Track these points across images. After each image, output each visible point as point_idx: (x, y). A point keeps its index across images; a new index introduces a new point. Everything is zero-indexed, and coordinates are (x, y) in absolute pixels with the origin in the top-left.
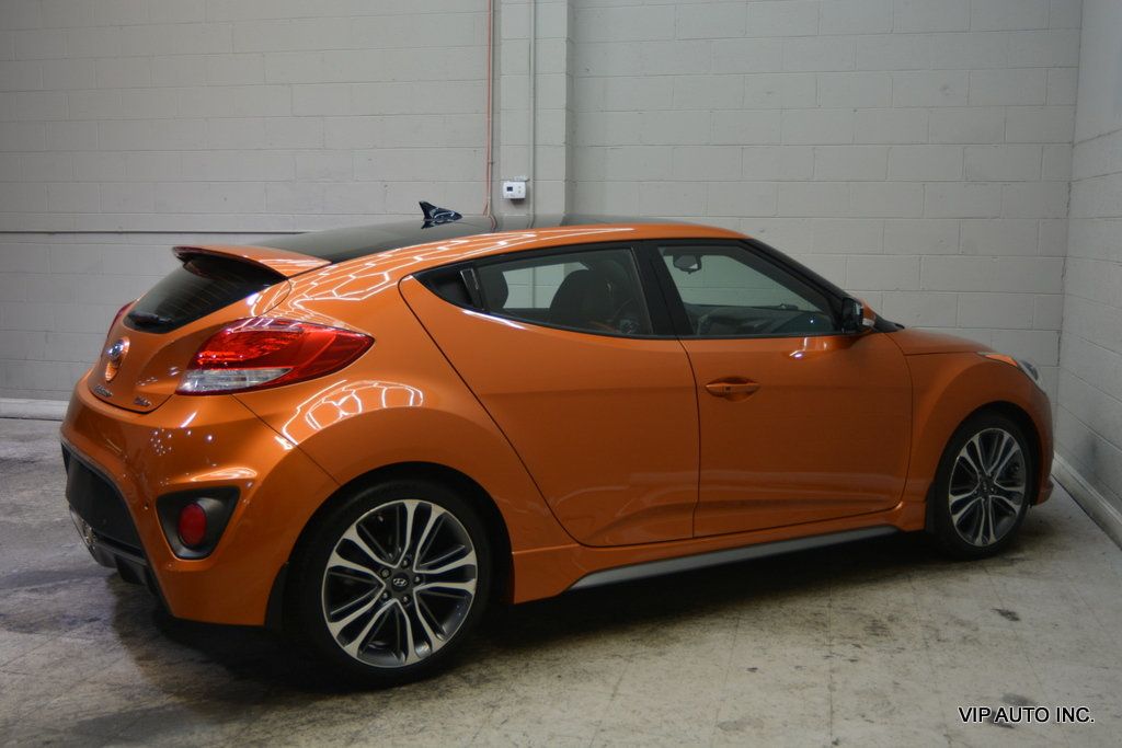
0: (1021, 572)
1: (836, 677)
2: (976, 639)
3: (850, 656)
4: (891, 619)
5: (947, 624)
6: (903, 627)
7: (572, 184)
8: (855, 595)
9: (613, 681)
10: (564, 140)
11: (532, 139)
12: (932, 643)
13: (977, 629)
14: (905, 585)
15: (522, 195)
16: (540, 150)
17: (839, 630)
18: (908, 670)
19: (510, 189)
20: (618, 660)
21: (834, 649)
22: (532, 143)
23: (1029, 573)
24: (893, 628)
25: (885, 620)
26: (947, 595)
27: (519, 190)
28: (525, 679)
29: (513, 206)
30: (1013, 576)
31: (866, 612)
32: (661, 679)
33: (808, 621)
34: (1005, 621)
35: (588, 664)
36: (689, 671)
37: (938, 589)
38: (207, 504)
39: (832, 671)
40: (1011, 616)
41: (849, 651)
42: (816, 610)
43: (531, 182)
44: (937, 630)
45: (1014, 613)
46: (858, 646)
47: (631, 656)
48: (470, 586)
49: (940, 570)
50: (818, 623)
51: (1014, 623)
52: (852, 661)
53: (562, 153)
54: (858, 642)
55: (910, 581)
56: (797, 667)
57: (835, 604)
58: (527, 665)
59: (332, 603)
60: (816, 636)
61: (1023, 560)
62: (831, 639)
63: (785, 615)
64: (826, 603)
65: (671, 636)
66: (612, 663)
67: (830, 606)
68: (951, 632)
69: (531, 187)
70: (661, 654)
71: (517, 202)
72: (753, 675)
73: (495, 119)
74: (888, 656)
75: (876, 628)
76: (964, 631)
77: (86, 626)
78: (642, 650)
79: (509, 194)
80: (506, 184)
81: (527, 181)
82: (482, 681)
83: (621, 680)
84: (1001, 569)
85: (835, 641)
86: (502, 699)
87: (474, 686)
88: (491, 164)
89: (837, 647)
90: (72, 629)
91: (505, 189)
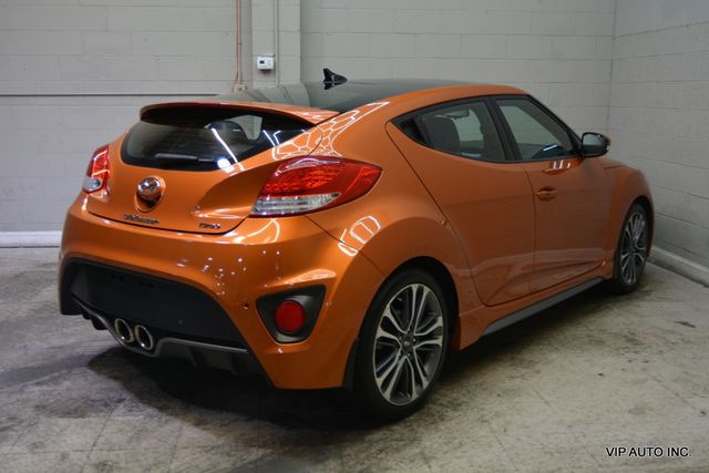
10: (299, 28)
11: (276, 28)
16: (282, 34)
19: (262, 62)
22: (276, 31)
29: (262, 74)
38: (302, 300)
43: (277, 59)
48: (439, 341)
53: (297, 37)
59: (378, 363)
71: (266, 72)
77: (121, 406)
78: (523, 371)
79: (260, 66)
80: (260, 59)
81: (274, 56)
82: (455, 406)
83: (537, 393)
84: (648, 298)
85: (622, 351)
86: (483, 416)
87: (455, 410)
88: (239, 44)
89: (627, 355)
90: (113, 410)
91: (258, 62)
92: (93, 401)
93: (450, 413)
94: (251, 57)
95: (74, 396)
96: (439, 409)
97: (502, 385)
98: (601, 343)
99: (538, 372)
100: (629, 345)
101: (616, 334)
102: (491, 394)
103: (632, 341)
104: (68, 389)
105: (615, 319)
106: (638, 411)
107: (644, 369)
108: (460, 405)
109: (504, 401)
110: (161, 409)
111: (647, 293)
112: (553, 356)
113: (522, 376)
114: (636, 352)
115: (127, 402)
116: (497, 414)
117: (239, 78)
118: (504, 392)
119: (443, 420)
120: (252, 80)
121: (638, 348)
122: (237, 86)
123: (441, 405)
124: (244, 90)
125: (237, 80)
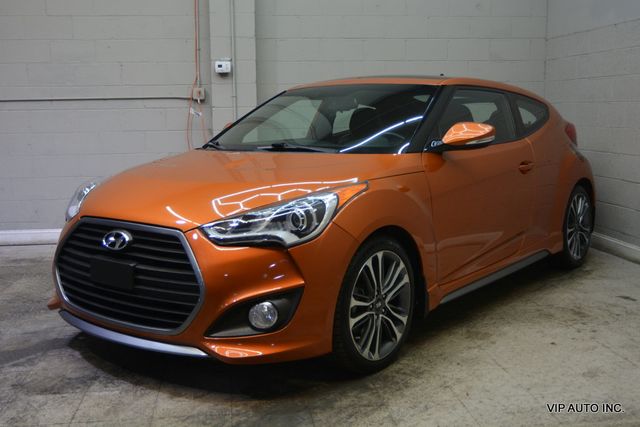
10: (254, 34)
11: (233, 34)
15: (229, 70)
16: (238, 40)
19: (220, 66)
22: (233, 37)
27: (226, 67)
29: (220, 78)
43: (233, 62)
69: (234, 65)
71: (223, 75)
77: (97, 383)
78: (479, 342)
79: (219, 70)
80: (218, 63)
81: (231, 60)
82: (418, 374)
83: (494, 360)
84: (589, 276)
85: (570, 323)
86: (445, 382)
87: (418, 377)
88: (198, 50)
89: (575, 326)
90: (89, 387)
91: (216, 66)
92: (69, 379)
93: (414, 381)
94: (209, 61)
95: (50, 375)
96: (403, 377)
97: (460, 355)
98: (550, 316)
99: (493, 343)
100: (575, 317)
101: (563, 308)
102: (451, 363)
103: (579, 314)
104: (45, 369)
105: (562, 296)
106: (592, 374)
107: (593, 338)
108: (422, 373)
109: (464, 368)
110: (137, 383)
111: (588, 272)
112: (506, 328)
113: (479, 346)
114: (584, 324)
115: (101, 379)
116: (459, 381)
117: (198, 82)
118: (463, 361)
119: (406, 387)
120: (211, 83)
121: (585, 320)
122: (196, 90)
123: (404, 373)
124: (203, 93)
125: (196, 84)
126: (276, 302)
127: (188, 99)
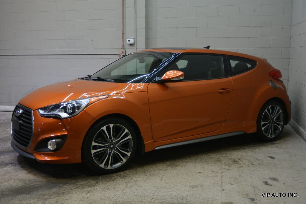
0: (276, 147)
1: (223, 174)
2: (262, 164)
3: (227, 168)
4: (239, 159)
5: (255, 160)
6: (242, 161)
7: (147, 39)
8: (229, 153)
9: (161, 176)
10: (145, 26)
11: (135, 27)
12: (250, 165)
13: (263, 161)
14: (243, 150)
15: (133, 43)
16: (138, 29)
17: (224, 162)
18: (243, 172)
20: (162, 171)
21: (223, 167)
22: (135, 28)
23: (278, 147)
24: (240, 162)
25: (237, 160)
26: (255, 153)
27: (132, 41)
28: (136, 176)
29: (130, 46)
30: (274, 148)
31: (232, 158)
32: (174, 175)
33: (216, 160)
34: (271, 159)
35: (154, 172)
36: (182, 173)
37: (252, 151)
39: (222, 173)
40: (273, 158)
41: (227, 167)
42: (218, 157)
43: (135, 39)
44: (252, 162)
45: (274, 157)
46: (230, 166)
47: (166, 170)
49: (254, 146)
50: (219, 161)
51: (273, 160)
52: (228, 170)
53: (144, 30)
54: (230, 165)
55: (245, 149)
56: (212, 172)
57: (223, 156)
58: (137, 173)
60: (218, 164)
61: (277, 144)
62: (222, 164)
63: (209, 159)
64: (221, 156)
65: (177, 164)
66: (161, 172)
67: (222, 156)
68: (256, 162)
69: (135, 40)
70: (174, 169)
72: (200, 174)
73: (125, 21)
74: (238, 169)
75: (235, 162)
76: (259, 162)
80: (128, 39)
88: (123, 34)
91: (128, 41)
120: (126, 48)
122: (122, 51)
124: (124, 52)
125: (122, 48)
126: (57, 140)
127: (119, 55)
